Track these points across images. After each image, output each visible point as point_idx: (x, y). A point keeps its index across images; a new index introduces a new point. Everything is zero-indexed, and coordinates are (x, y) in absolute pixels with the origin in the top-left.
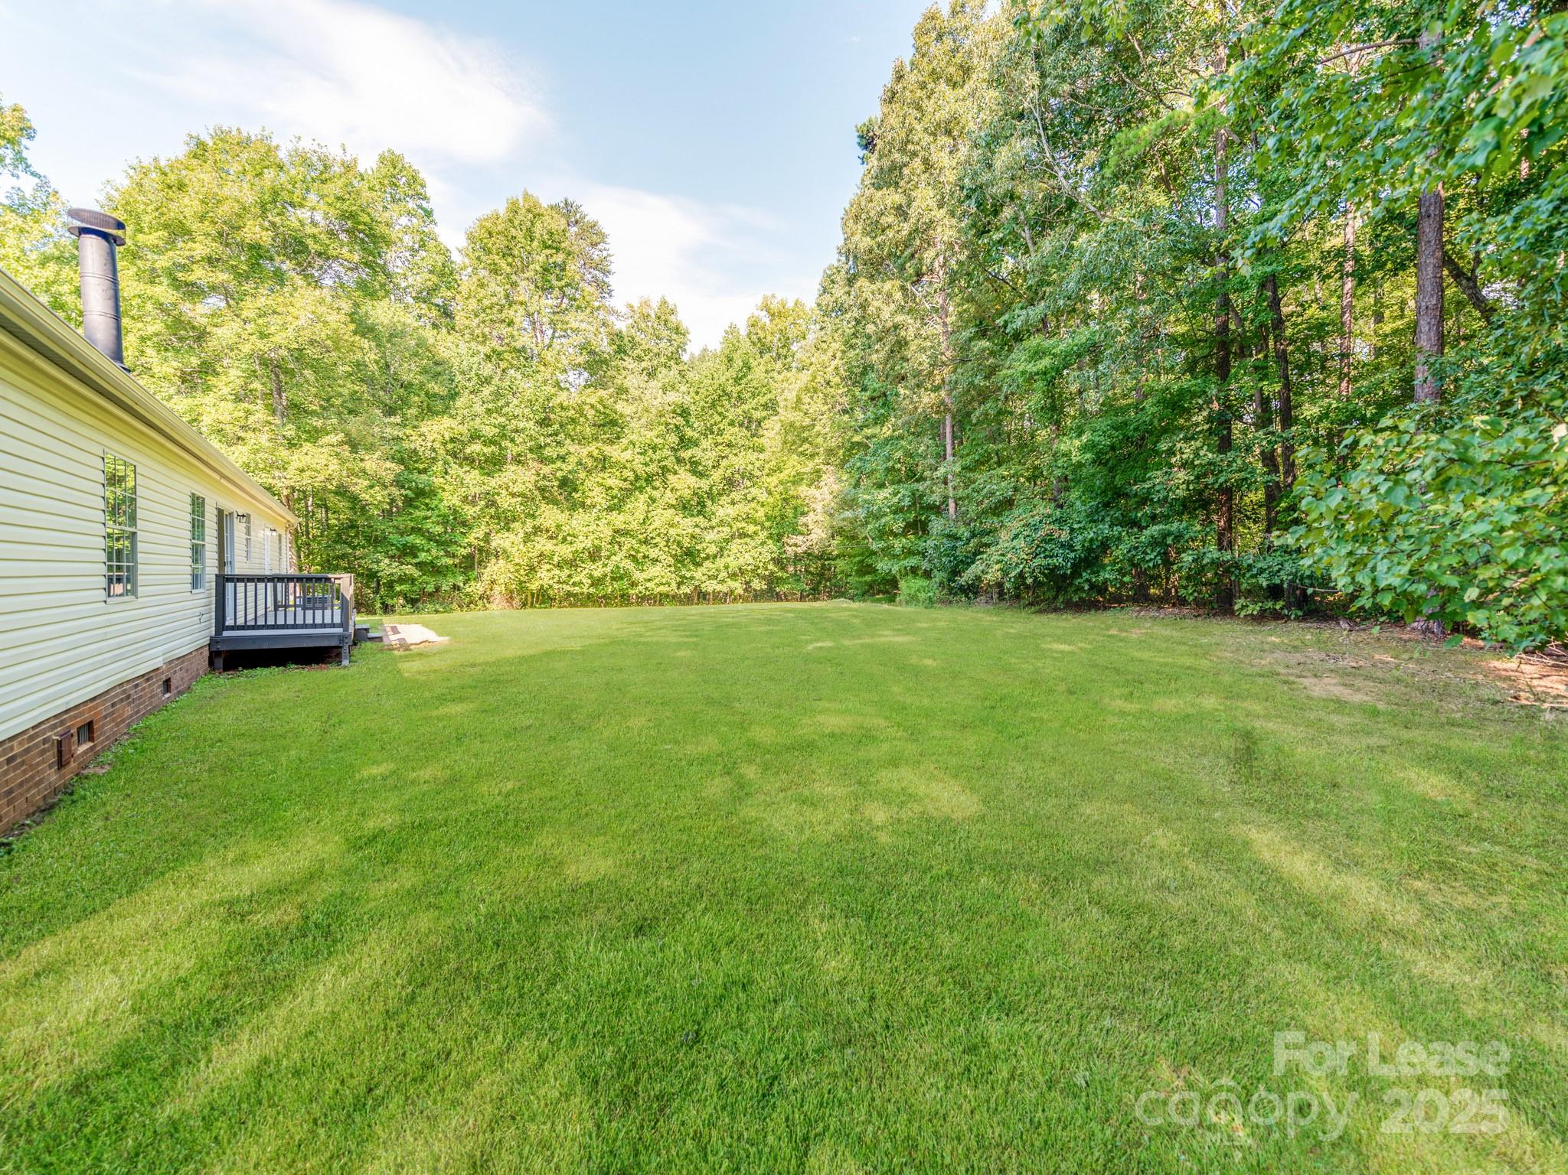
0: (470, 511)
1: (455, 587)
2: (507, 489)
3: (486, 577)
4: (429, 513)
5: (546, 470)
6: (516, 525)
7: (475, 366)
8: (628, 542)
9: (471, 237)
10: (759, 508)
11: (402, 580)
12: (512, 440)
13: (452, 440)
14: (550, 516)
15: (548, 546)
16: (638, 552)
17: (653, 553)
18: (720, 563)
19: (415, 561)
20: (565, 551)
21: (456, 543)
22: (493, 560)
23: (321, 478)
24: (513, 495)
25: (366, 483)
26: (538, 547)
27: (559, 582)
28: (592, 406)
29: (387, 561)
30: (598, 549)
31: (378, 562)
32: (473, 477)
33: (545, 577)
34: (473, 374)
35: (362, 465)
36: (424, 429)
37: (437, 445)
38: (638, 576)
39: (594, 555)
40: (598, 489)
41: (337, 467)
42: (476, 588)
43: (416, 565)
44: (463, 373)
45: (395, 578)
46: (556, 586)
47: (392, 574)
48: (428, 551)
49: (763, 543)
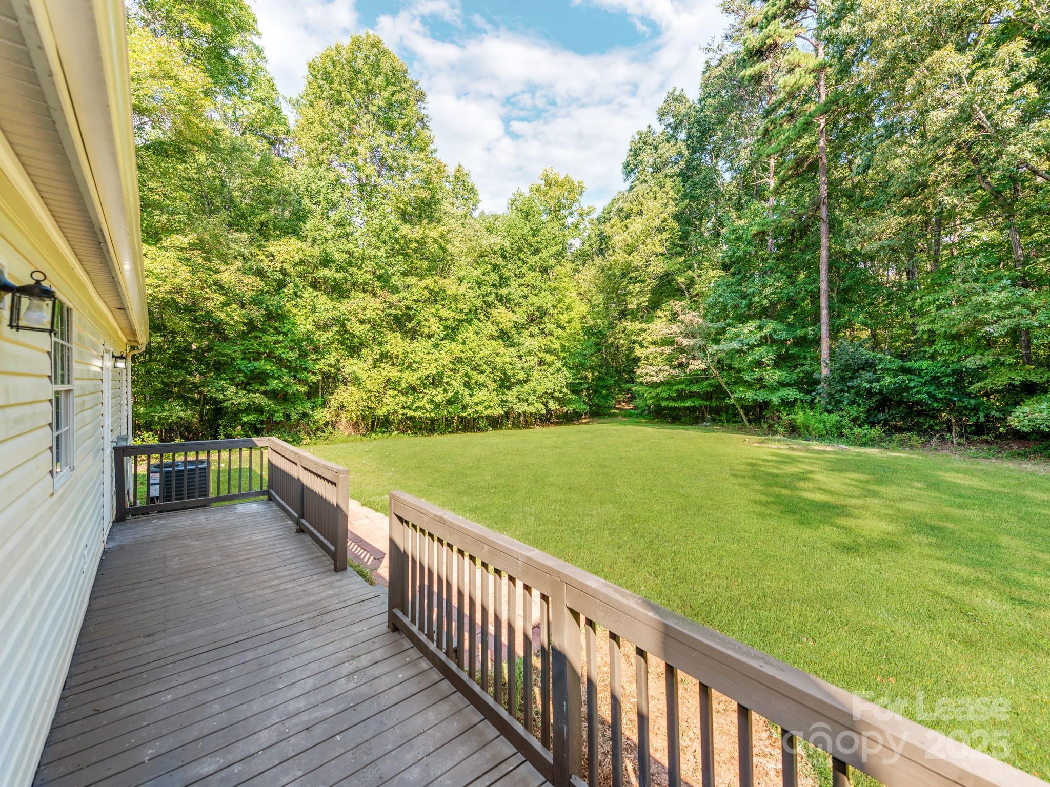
0: (323, 337)
1: (305, 415)
2: (356, 315)
3: (334, 403)
4: (281, 338)
5: (394, 298)
6: (365, 351)
7: (324, 190)
8: (463, 369)
9: (312, 66)
10: (554, 340)
11: (249, 409)
12: (360, 268)
13: (302, 262)
14: (395, 343)
15: (394, 373)
16: (470, 378)
17: (481, 379)
18: (527, 387)
19: (263, 388)
20: (410, 378)
21: (305, 369)
22: (342, 387)
23: (167, 287)
24: (362, 322)
25: (222, 299)
26: (384, 373)
27: (403, 408)
28: (435, 241)
29: (233, 389)
30: (441, 375)
31: (223, 390)
32: (323, 301)
33: (391, 404)
34: (321, 198)
35: (218, 276)
36: (272, 249)
37: (287, 267)
38: (467, 400)
39: (435, 381)
40: (432, 320)
41: (188, 276)
42: (322, 415)
43: (265, 393)
44: (311, 197)
45: (242, 408)
46: (401, 412)
47: (239, 404)
48: (279, 378)
49: (559, 370)
